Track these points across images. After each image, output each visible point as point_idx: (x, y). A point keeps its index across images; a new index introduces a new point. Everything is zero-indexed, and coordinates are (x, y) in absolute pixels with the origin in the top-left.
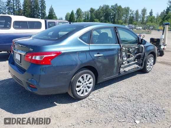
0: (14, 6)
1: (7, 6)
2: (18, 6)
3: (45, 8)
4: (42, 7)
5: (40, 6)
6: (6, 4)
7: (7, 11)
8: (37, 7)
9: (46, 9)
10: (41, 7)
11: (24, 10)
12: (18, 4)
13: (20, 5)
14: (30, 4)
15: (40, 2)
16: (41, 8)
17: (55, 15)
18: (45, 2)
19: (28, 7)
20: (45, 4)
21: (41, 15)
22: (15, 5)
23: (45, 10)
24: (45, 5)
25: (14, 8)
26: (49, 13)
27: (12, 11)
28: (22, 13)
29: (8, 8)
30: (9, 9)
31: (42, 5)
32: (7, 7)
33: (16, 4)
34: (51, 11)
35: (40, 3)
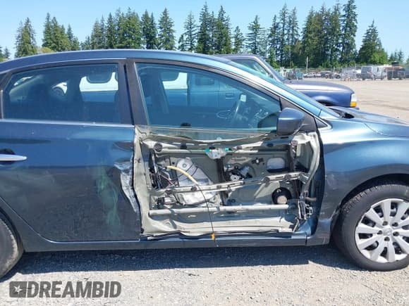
0: (283, 35)
1: (270, 36)
2: (292, 35)
3: (356, 31)
4: (348, 29)
5: (341, 28)
6: (270, 32)
7: (268, 47)
8: (335, 30)
9: (356, 34)
10: (345, 30)
11: (304, 42)
12: (293, 30)
13: (297, 31)
14: (319, 27)
15: (343, 18)
16: (343, 32)
17: (380, 45)
18: (356, 15)
19: (313, 34)
20: (356, 20)
21: (341, 49)
22: (286, 32)
23: (355, 36)
24: (355, 24)
25: (283, 40)
26: (364, 41)
27: (278, 46)
28: (300, 49)
29: (271, 42)
30: (273, 42)
31: (347, 24)
32: (270, 39)
33: (289, 31)
34: (371, 36)
35: (344, 21)
